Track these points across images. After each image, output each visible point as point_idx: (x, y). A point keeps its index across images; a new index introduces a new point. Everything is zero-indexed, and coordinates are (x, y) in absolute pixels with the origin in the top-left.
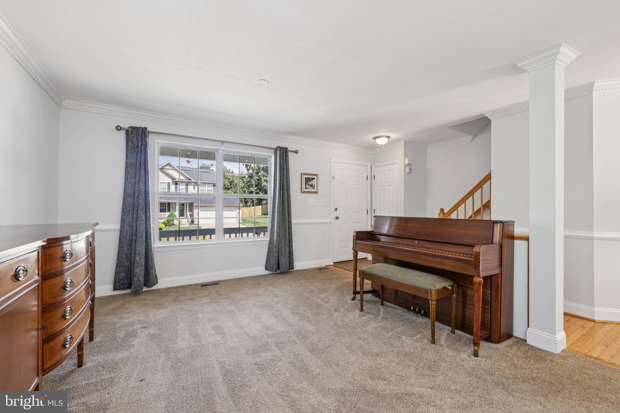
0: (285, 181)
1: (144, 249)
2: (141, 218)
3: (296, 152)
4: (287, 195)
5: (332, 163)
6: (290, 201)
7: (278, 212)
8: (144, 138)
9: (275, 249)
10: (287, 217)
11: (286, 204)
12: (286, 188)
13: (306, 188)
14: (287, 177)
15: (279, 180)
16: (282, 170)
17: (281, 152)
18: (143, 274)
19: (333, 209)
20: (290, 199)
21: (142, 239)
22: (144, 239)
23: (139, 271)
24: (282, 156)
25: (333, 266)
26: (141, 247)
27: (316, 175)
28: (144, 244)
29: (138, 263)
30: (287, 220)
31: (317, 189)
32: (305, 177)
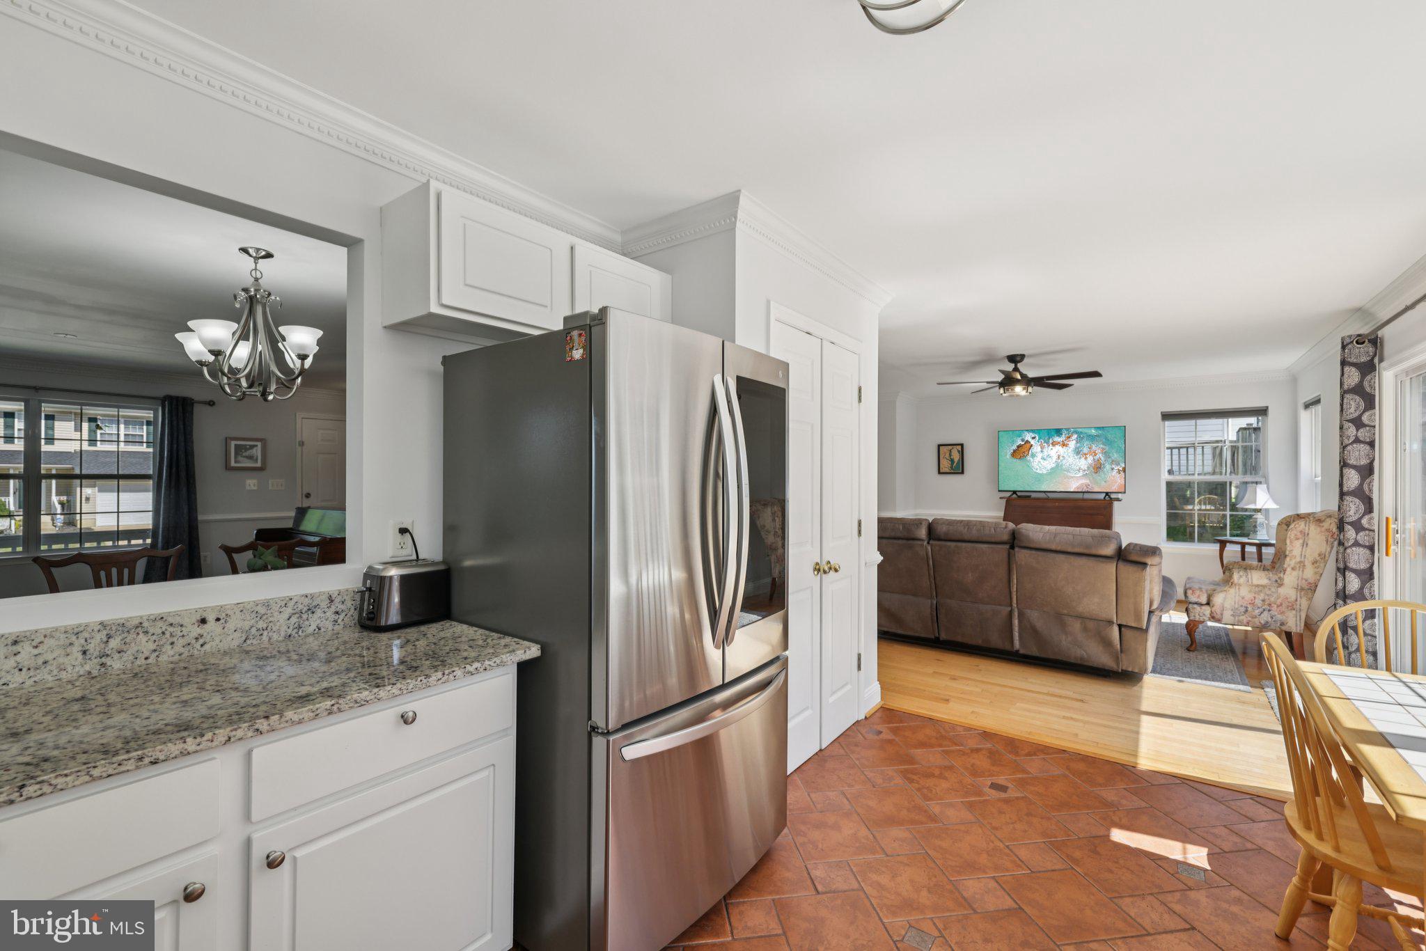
3: (212, 404)
4: (187, 474)
5: (298, 420)
6: (194, 484)
11: (185, 489)
12: (183, 462)
14: (186, 446)
15: (169, 451)
17: (172, 405)
19: (300, 496)
27: (261, 440)
30: (186, 516)
31: (264, 462)
32: (233, 443)
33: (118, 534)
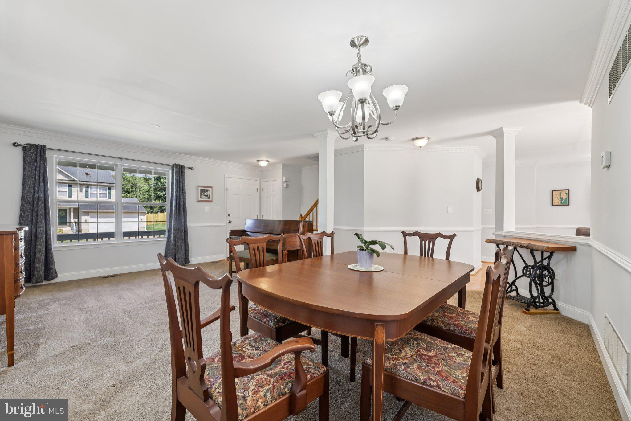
0: (181, 193)
1: (44, 248)
2: (42, 222)
3: (192, 168)
4: (183, 203)
5: (226, 178)
6: (186, 208)
7: (174, 217)
8: (43, 154)
9: (172, 247)
10: (183, 221)
11: (182, 211)
12: (182, 197)
13: (201, 198)
14: (183, 189)
15: (176, 191)
16: (179, 183)
17: (177, 169)
18: (44, 269)
19: (226, 215)
20: (186, 206)
21: (42, 239)
22: (44, 239)
23: (40, 266)
24: (178, 172)
25: (226, 260)
26: (42, 246)
27: (211, 187)
28: (44, 244)
29: (39, 260)
30: (183, 224)
31: (212, 198)
32: (200, 188)
33: (138, 233)
